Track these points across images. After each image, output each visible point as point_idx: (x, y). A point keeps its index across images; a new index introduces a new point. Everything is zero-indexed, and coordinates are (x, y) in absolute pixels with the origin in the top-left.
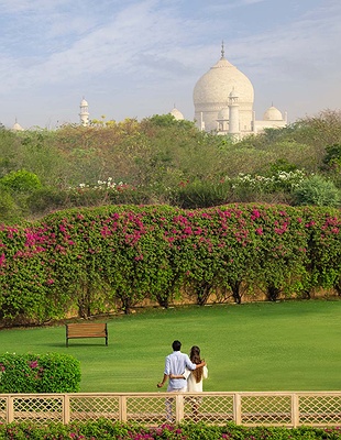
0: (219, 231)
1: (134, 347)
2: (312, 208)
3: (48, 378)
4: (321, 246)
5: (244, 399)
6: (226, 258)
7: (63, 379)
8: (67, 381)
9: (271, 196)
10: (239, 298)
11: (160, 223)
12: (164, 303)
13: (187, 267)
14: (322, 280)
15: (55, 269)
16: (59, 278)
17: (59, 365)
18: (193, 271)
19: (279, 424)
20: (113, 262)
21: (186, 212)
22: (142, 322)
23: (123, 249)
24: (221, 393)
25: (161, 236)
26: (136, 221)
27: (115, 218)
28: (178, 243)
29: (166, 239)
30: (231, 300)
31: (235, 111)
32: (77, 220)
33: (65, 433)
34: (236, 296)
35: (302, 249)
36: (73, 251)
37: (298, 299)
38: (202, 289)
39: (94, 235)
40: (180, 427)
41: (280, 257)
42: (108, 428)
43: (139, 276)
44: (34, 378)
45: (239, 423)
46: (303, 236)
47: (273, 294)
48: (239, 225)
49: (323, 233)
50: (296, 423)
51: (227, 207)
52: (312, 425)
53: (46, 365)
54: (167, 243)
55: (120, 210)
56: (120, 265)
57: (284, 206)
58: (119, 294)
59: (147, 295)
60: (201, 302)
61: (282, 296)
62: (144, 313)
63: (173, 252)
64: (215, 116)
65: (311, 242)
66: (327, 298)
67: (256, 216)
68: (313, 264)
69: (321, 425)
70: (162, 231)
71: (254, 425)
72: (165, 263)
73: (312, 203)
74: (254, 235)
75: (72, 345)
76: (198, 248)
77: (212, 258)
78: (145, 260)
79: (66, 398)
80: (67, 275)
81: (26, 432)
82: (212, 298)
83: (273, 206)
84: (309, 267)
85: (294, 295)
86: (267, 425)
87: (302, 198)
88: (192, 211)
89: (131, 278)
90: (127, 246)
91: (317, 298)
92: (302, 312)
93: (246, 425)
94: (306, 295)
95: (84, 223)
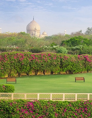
0: (41, 58)
1: (22, 84)
2: (61, 54)
3: (7, 90)
4: (63, 62)
5: (53, 95)
6: (42, 65)
7: (10, 90)
8: (12, 90)
9: (52, 51)
10: (45, 74)
11: (28, 56)
12: (28, 74)
13: (33, 66)
14: (63, 70)
15: (3, 66)
16: (4, 68)
17: (10, 87)
18: (35, 67)
19: (60, 100)
20: (17, 65)
21: (34, 54)
22: (23, 78)
23: (19, 62)
24: (48, 93)
25: (28, 59)
26: (22, 55)
27: (17, 54)
28: (32, 61)
29: (29, 60)
30: (43, 74)
31: (36, 32)
32: (8, 55)
33: (13, 102)
34: (44, 73)
35: (59, 63)
36: (7, 62)
37: (58, 74)
38: (36, 71)
39: (12, 58)
40: (38, 101)
41: (54, 65)
42: (22, 101)
43: (23, 68)
44: (4, 90)
45: (51, 100)
46: (59, 60)
47: (52, 73)
48: (45, 57)
49: (64, 60)
50: (64, 100)
51: (43, 53)
52: (67, 100)
53: (6, 87)
54: (29, 61)
55: (19, 53)
56: (18, 65)
57: (55, 53)
58: (18, 72)
59: (24, 72)
60: (36, 74)
61: (54, 73)
62: (23, 76)
63: (31, 63)
64: (31, 33)
65: (61, 62)
66: (64, 74)
67: (49, 55)
68: (61, 66)
69: (69, 101)
70: (28, 58)
71: (55, 100)
72: (29, 65)
73: (61, 53)
74: (49, 59)
75: (8, 83)
76: (36, 62)
77: (39, 64)
78: (24, 64)
79: (13, 94)
80: (6, 67)
81: (3, 101)
82: (39, 73)
83: (53, 53)
84: (60, 67)
85: (57, 73)
86: (58, 101)
87: (59, 52)
88: (35, 53)
89: (21, 68)
90: (20, 61)
91: (62, 74)
92: (59, 77)
93: (53, 100)
94: (59, 74)
95: (10, 55)
